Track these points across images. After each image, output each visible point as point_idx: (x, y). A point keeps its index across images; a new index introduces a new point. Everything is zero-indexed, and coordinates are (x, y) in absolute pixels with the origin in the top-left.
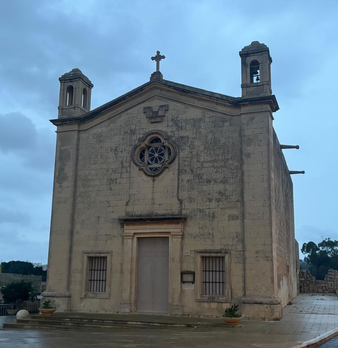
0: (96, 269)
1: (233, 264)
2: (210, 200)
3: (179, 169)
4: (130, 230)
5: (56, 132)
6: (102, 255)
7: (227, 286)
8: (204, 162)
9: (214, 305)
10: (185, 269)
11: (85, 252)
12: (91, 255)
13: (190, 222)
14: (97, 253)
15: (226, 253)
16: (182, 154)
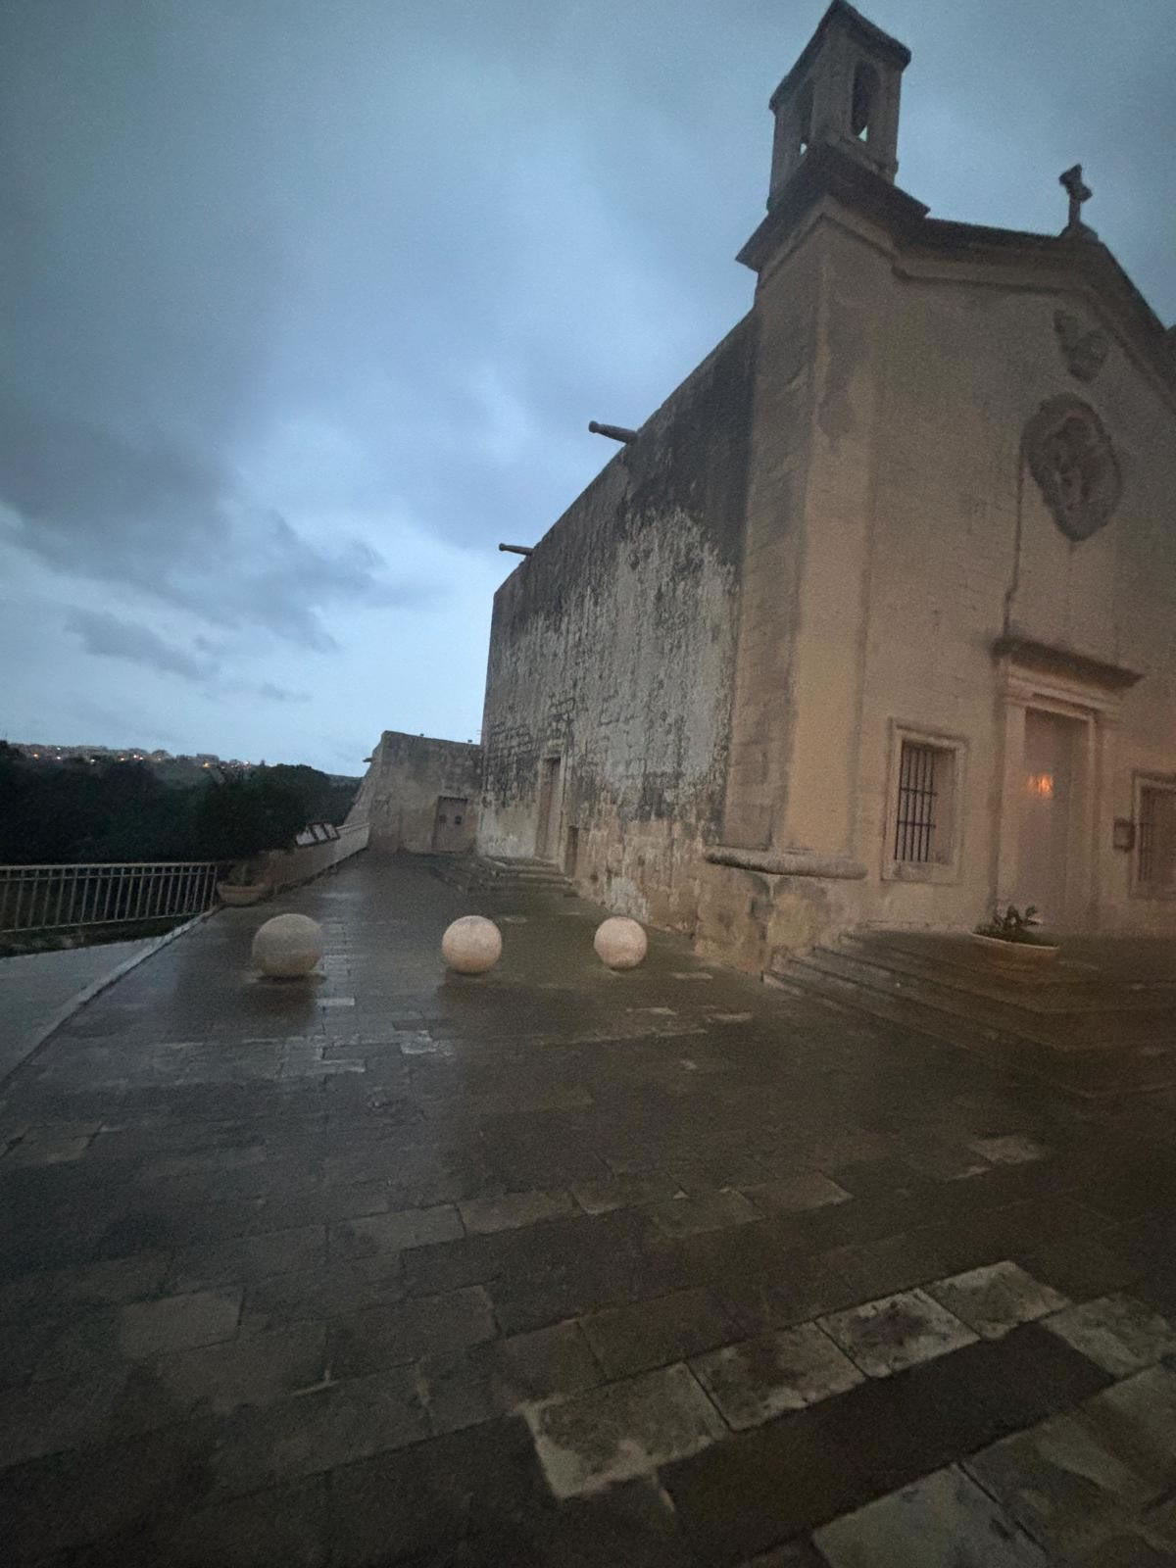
0: (927, 790)
4: (1026, 681)
6: (945, 743)
11: (902, 723)
12: (914, 736)
14: (930, 735)
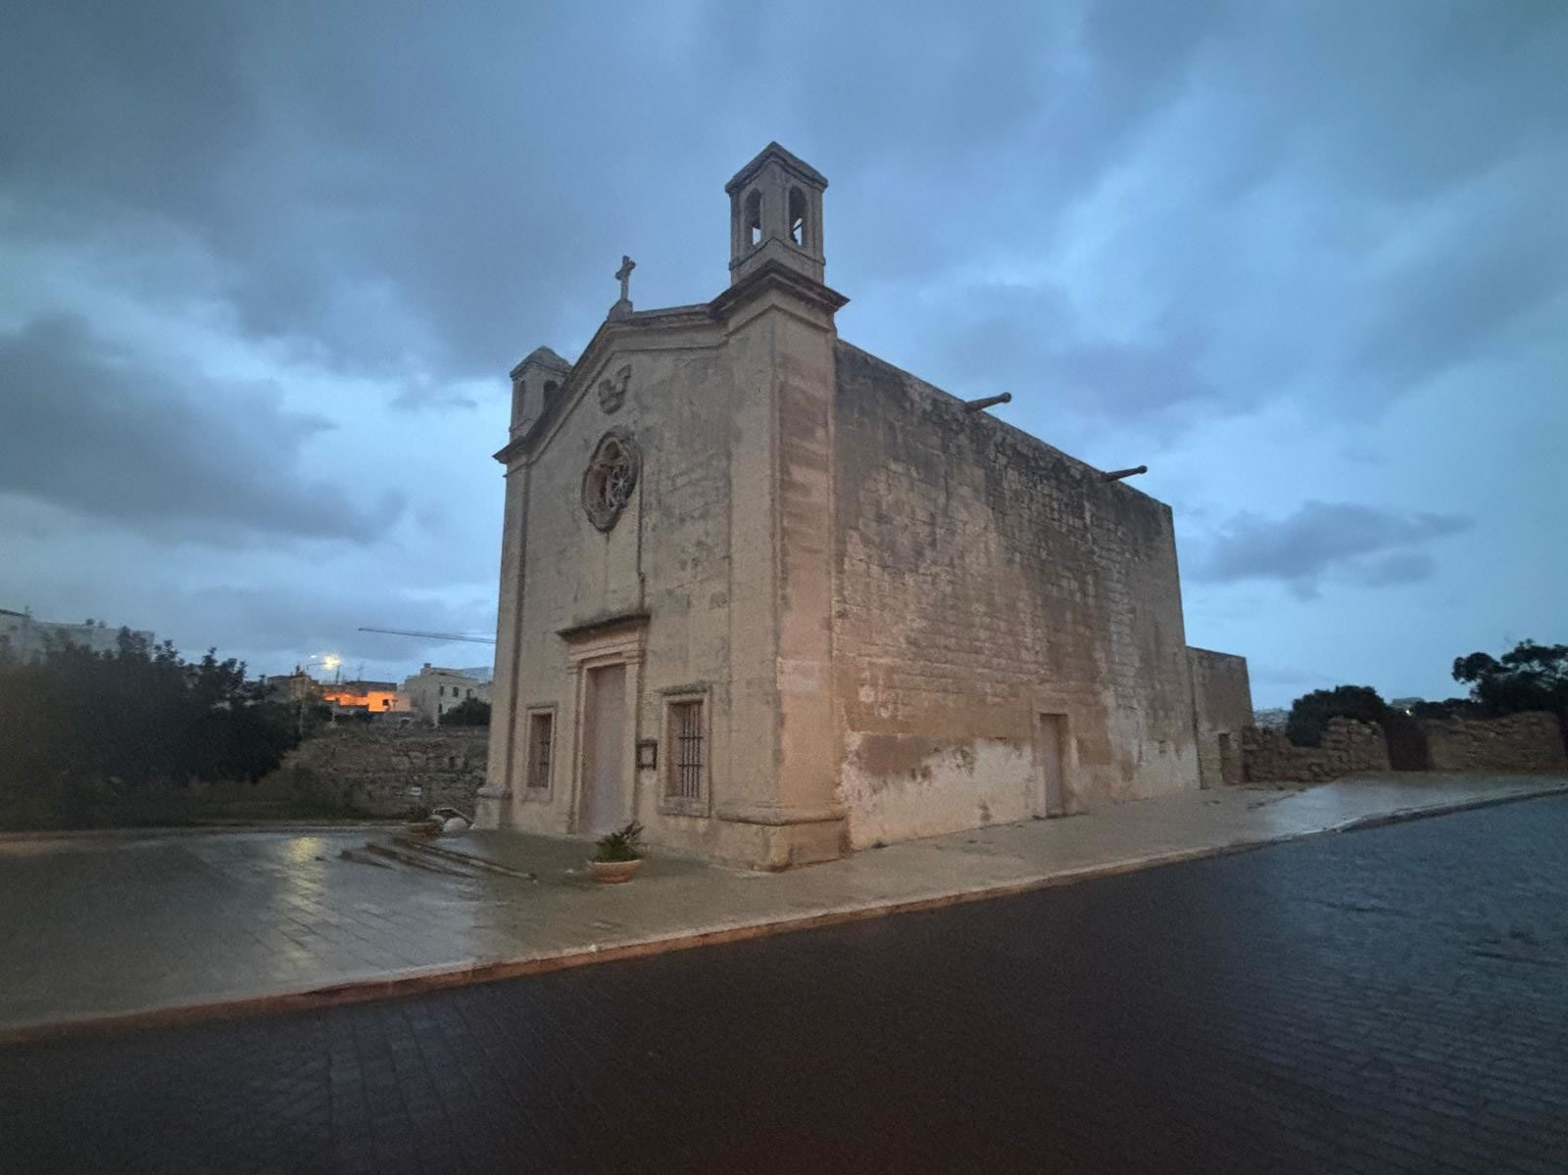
1: (715, 718)
2: (683, 565)
3: (641, 504)
4: (578, 653)
5: (504, 476)
6: (546, 711)
7: (704, 774)
8: (676, 476)
9: (684, 822)
10: (645, 736)
11: (530, 707)
12: (536, 713)
13: (656, 625)
14: (540, 707)
15: (705, 691)
16: (646, 469)
